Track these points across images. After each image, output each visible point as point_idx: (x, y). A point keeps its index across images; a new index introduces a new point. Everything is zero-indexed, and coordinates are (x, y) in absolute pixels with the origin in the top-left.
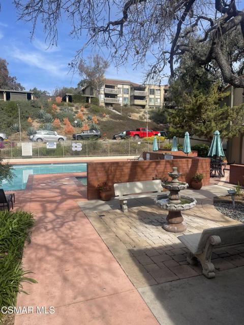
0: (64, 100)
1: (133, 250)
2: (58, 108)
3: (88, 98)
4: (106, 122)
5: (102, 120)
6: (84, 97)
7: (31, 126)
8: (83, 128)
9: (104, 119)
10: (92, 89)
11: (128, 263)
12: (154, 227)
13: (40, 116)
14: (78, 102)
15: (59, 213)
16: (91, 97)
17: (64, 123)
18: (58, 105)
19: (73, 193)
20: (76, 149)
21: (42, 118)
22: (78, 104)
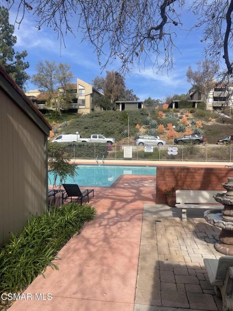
0: (171, 106)
1: (162, 262)
2: (164, 114)
3: (194, 103)
4: (211, 126)
5: (207, 124)
6: (190, 103)
7: (138, 131)
8: (186, 133)
9: (210, 124)
10: (200, 94)
11: (147, 274)
12: (205, 243)
13: (146, 123)
14: (184, 108)
15: (121, 212)
16: (198, 102)
17: (168, 128)
18: (164, 111)
19: (146, 195)
20: (172, 153)
21: (149, 124)
22: (184, 109)
